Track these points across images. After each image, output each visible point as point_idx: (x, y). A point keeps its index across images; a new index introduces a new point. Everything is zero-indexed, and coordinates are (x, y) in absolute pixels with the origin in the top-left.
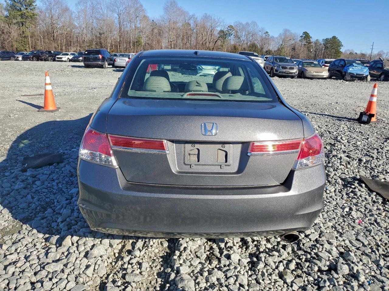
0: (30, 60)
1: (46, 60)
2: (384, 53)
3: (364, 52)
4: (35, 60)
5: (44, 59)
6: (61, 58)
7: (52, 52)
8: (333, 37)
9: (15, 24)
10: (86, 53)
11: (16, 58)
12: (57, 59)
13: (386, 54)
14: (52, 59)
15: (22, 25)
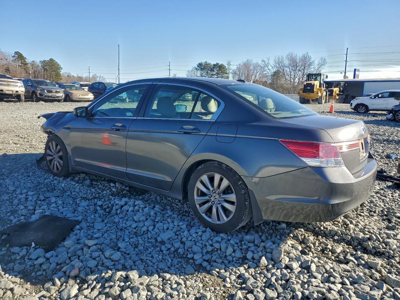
2: (97, 76)
3: (80, 75)
8: (51, 59)
13: (99, 78)
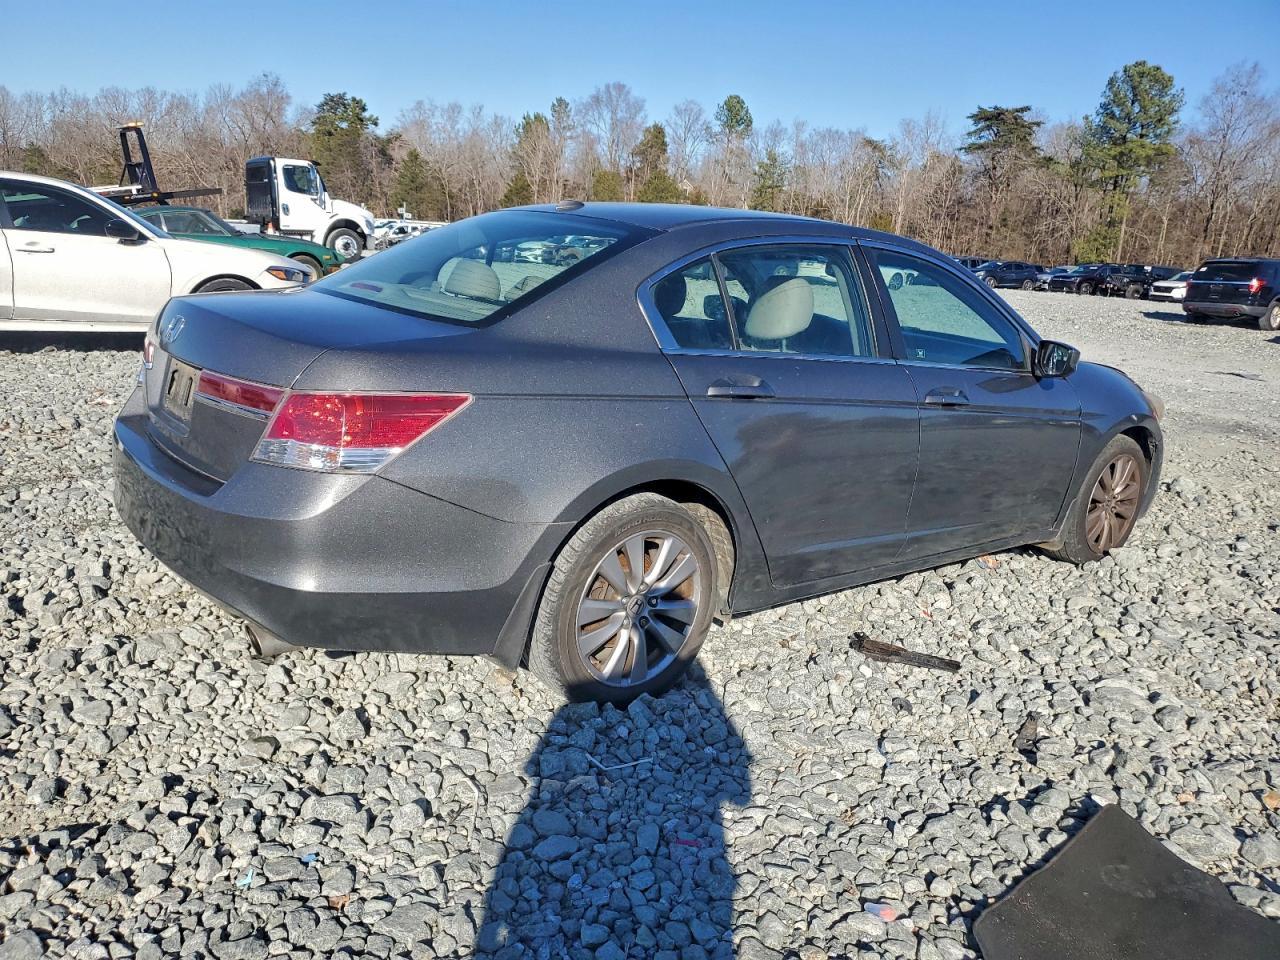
0: (1070, 292)
1: (1118, 293)
4: (1086, 293)
5: (1112, 289)
6: (1169, 289)
7: (1148, 268)
9: (1092, 185)
10: (1204, 269)
11: (1038, 284)
12: (1152, 293)
14: (1137, 291)
15: (1115, 189)
